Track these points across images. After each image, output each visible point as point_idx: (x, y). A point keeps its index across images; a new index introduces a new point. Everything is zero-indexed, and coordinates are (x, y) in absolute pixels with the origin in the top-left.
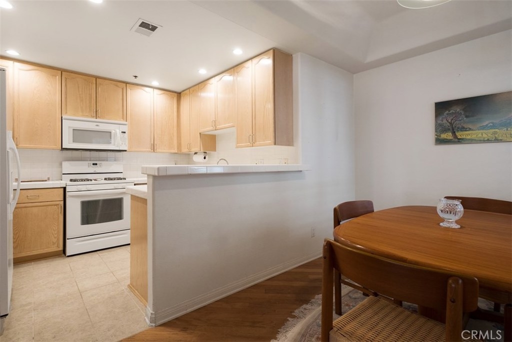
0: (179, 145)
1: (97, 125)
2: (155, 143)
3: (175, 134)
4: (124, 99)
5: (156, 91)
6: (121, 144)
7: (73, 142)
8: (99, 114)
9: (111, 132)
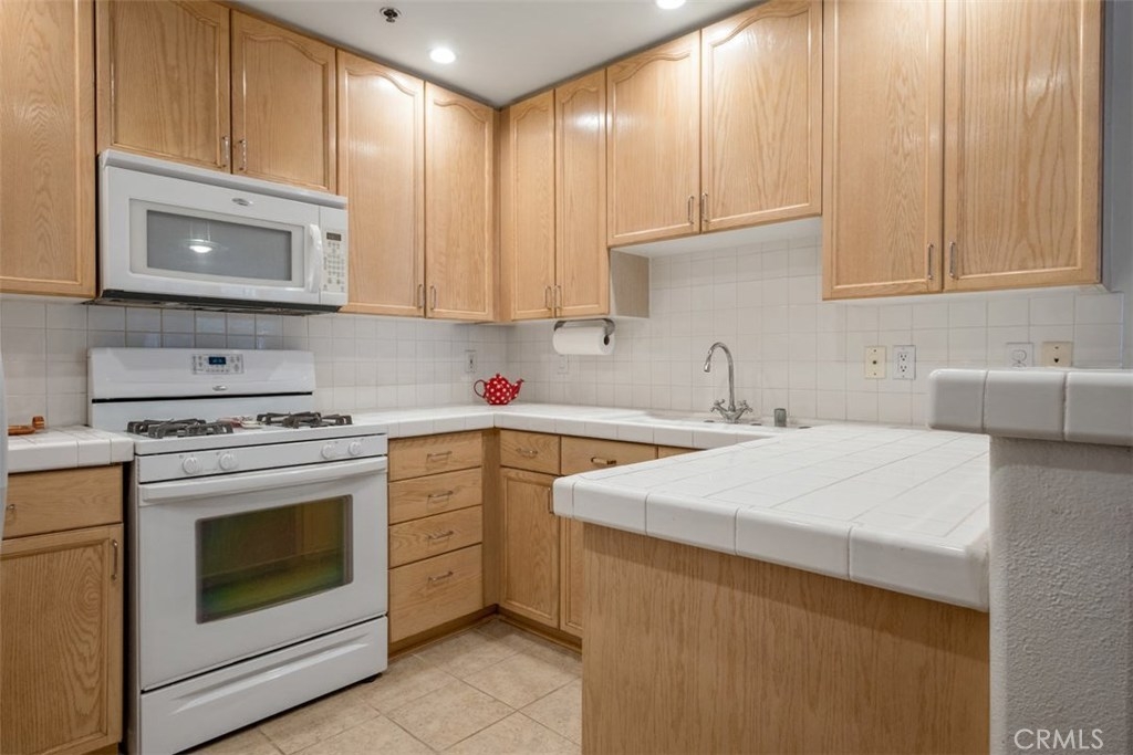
0: (500, 295)
1: (241, 202)
2: (429, 284)
3: (487, 254)
4: (329, 107)
5: (433, 92)
6: (323, 282)
7: (149, 266)
8: (243, 156)
9: (289, 233)
